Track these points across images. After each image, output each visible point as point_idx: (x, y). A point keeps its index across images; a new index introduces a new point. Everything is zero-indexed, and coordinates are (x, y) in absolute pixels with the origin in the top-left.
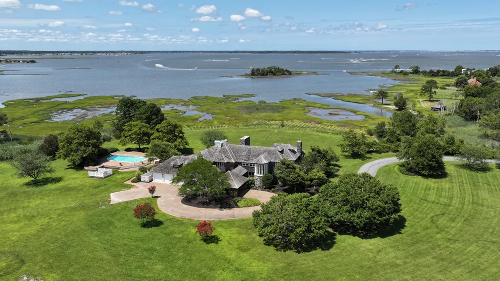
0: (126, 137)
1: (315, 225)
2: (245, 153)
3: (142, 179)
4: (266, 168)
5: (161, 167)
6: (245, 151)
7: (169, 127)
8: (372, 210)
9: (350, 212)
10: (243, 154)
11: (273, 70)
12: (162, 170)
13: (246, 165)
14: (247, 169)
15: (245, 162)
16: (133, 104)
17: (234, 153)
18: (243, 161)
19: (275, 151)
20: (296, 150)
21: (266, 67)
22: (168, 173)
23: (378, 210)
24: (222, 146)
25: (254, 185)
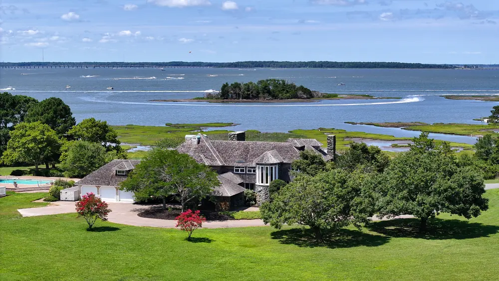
0: (14, 149)
1: (355, 208)
2: (239, 152)
3: (63, 197)
4: (276, 170)
5: (95, 177)
6: (239, 149)
7: (94, 129)
8: (440, 193)
9: (407, 200)
10: (236, 153)
11: (271, 88)
12: (96, 180)
13: (242, 171)
14: (243, 178)
15: (240, 165)
16: (14, 103)
17: (219, 152)
18: (236, 164)
19: (291, 147)
20: (326, 151)
21: (255, 82)
22: (108, 185)
23: (449, 194)
24: (199, 142)
25: (255, 201)
